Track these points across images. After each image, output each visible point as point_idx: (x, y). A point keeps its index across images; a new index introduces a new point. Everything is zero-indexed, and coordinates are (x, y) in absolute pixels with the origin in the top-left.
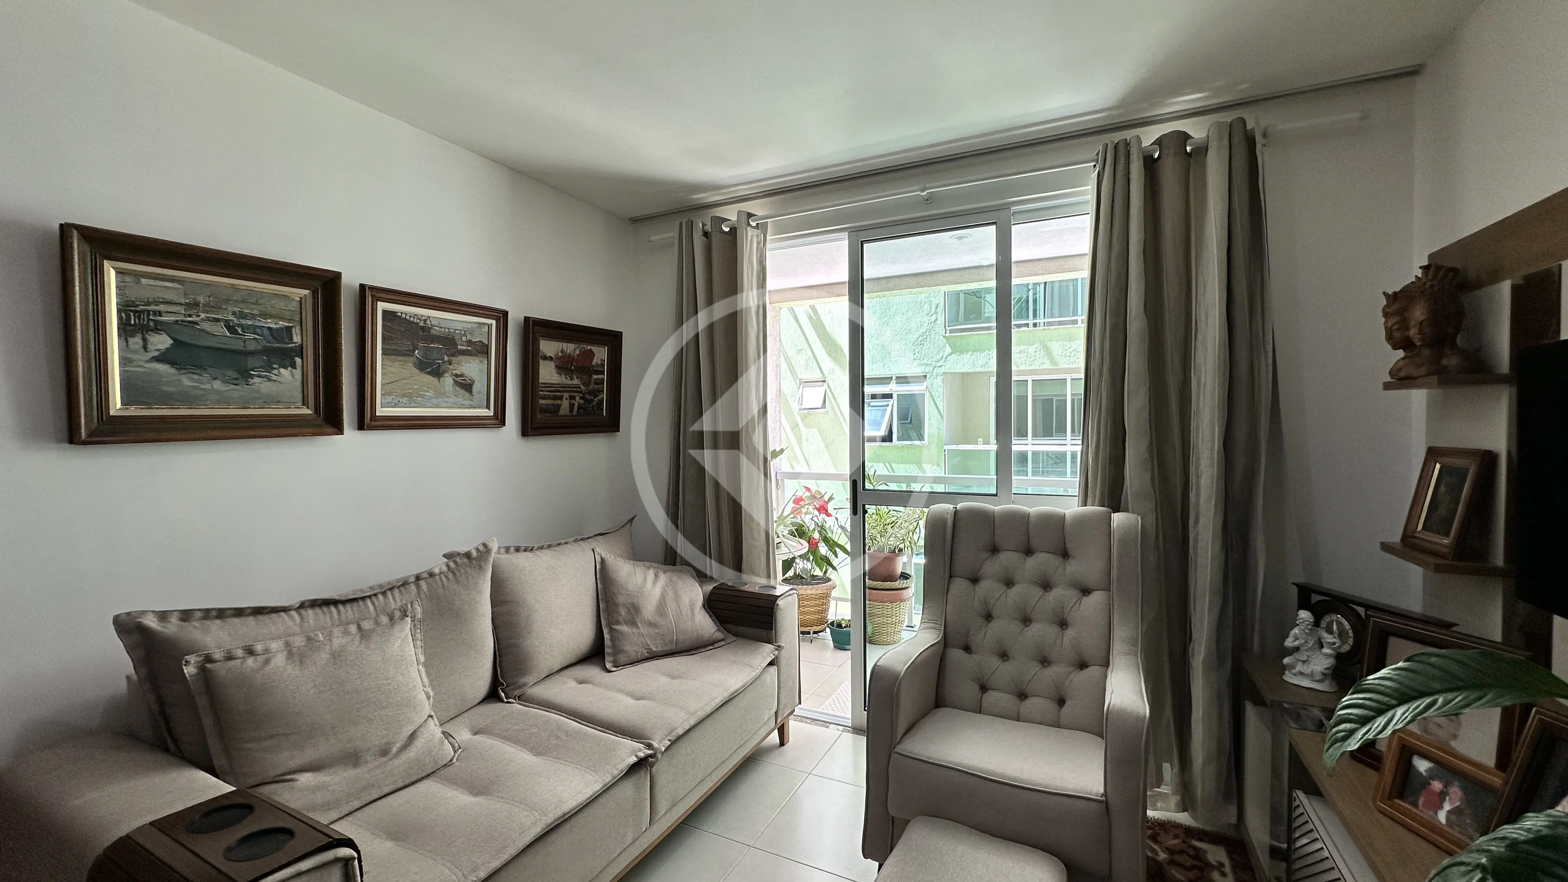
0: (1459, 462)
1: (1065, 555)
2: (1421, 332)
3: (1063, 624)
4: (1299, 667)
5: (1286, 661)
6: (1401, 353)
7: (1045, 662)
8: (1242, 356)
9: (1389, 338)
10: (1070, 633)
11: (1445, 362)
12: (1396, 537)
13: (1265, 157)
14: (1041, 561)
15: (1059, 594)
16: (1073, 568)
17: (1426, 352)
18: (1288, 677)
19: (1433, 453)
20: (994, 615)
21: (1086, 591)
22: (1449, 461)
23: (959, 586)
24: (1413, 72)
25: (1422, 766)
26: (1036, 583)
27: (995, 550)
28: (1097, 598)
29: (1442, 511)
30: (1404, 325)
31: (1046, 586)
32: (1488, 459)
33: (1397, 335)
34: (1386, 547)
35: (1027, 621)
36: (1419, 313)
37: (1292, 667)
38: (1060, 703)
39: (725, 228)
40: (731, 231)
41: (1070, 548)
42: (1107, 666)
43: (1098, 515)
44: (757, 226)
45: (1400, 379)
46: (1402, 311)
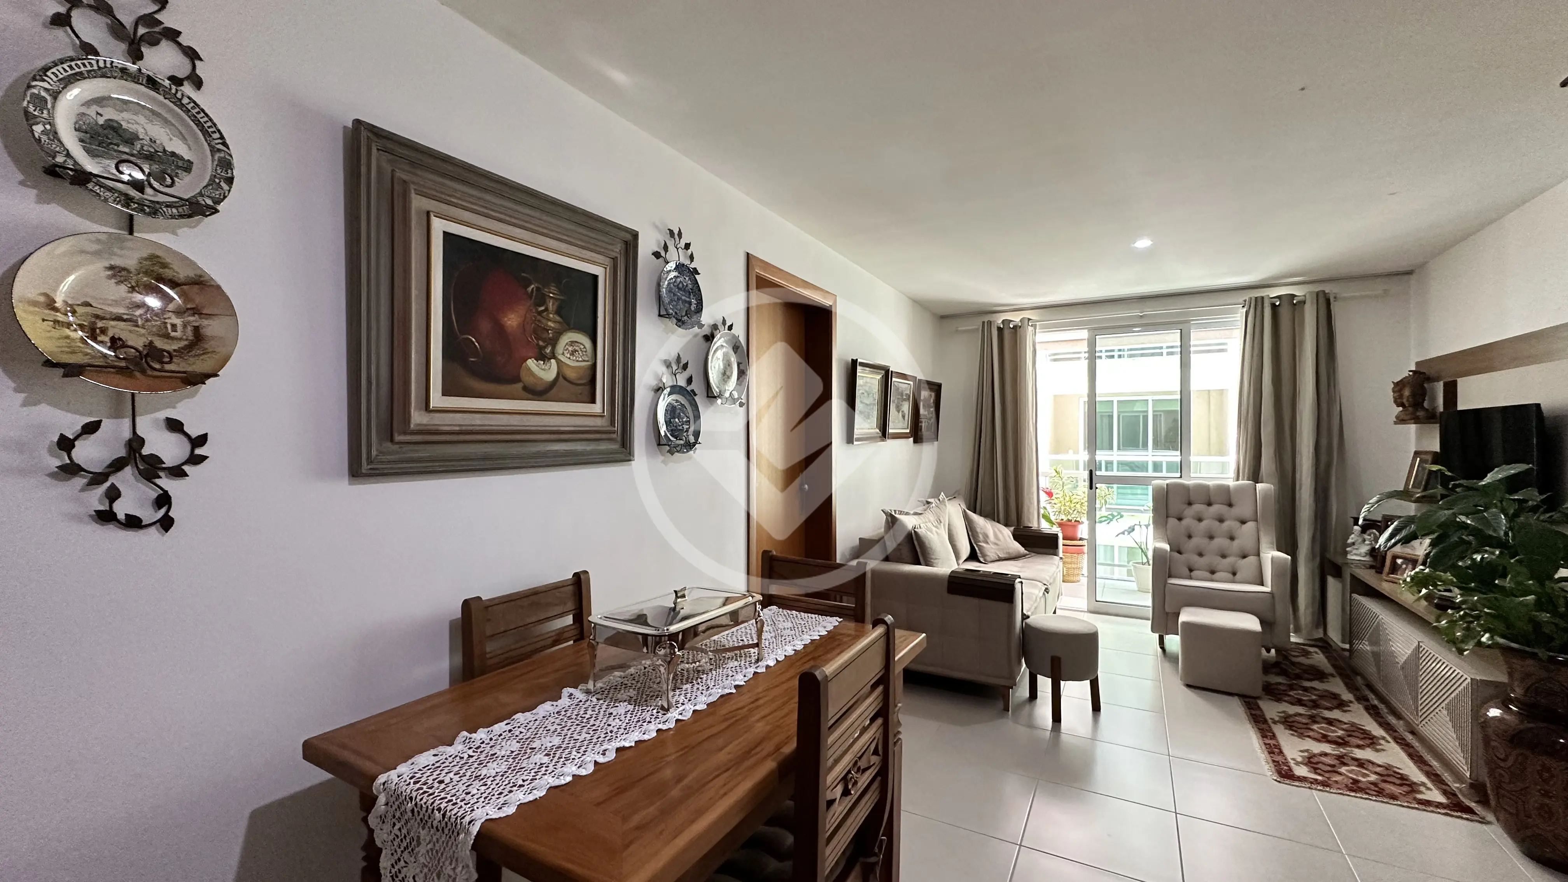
0: (1426, 457)
1: (1230, 505)
2: (1408, 401)
3: (1232, 538)
4: (1355, 552)
5: (1348, 549)
6: (1401, 409)
7: (1224, 556)
8: (1324, 406)
9: (1395, 402)
10: (1236, 542)
11: (1418, 414)
12: (1401, 490)
13: (1335, 308)
14: (1216, 509)
15: (1228, 524)
16: (1236, 511)
17: (1410, 409)
18: (1349, 557)
19: (1417, 454)
20: (1192, 535)
21: (1243, 522)
22: (1422, 457)
23: (1172, 521)
24: (1409, 273)
25: (1399, 561)
26: (1215, 519)
27: (1190, 504)
28: (1251, 525)
29: (1419, 478)
30: (1401, 396)
31: (1221, 521)
32: (1431, 453)
33: (1399, 400)
35: (1211, 537)
36: (1407, 392)
37: (1351, 552)
38: (1234, 574)
39: (1011, 326)
40: (1015, 327)
41: (1234, 501)
42: (1259, 555)
43: (1247, 485)
44: (1032, 326)
45: (1400, 420)
46: (1400, 391)
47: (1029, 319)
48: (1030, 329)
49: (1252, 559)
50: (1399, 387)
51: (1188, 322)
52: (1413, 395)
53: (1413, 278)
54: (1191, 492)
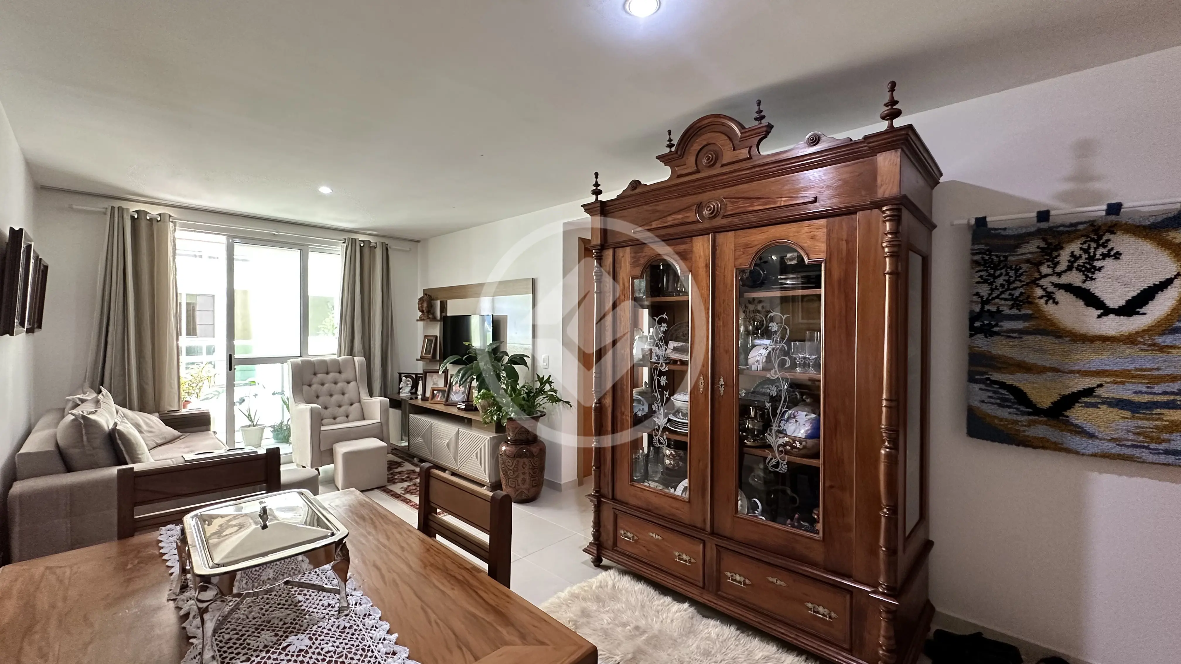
0: (432, 338)
1: (340, 372)
3: (343, 394)
4: (404, 391)
5: (401, 390)
6: (421, 313)
7: (340, 406)
10: (346, 395)
12: (419, 358)
13: (390, 252)
14: (332, 375)
15: (340, 385)
16: (343, 376)
18: (401, 395)
19: (426, 336)
20: (319, 395)
21: (348, 383)
22: (430, 338)
23: (306, 388)
24: (418, 242)
25: (435, 392)
26: (332, 383)
27: (315, 374)
28: (353, 384)
29: (428, 349)
30: (422, 307)
31: (336, 383)
32: (436, 337)
34: (417, 360)
35: (331, 395)
36: (425, 305)
37: (402, 392)
38: (347, 417)
39: (148, 218)
40: (151, 220)
41: (342, 370)
42: (360, 402)
43: (349, 358)
44: (172, 222)
45: (421, 319)
46: (422, 304)
47: (170, 216)
48: (171, 224)
49: (356, 405)
50: (421, 300)
51: (307, 245)
52: (428, 307)
53: (419, 244)
54: (316, 366)
